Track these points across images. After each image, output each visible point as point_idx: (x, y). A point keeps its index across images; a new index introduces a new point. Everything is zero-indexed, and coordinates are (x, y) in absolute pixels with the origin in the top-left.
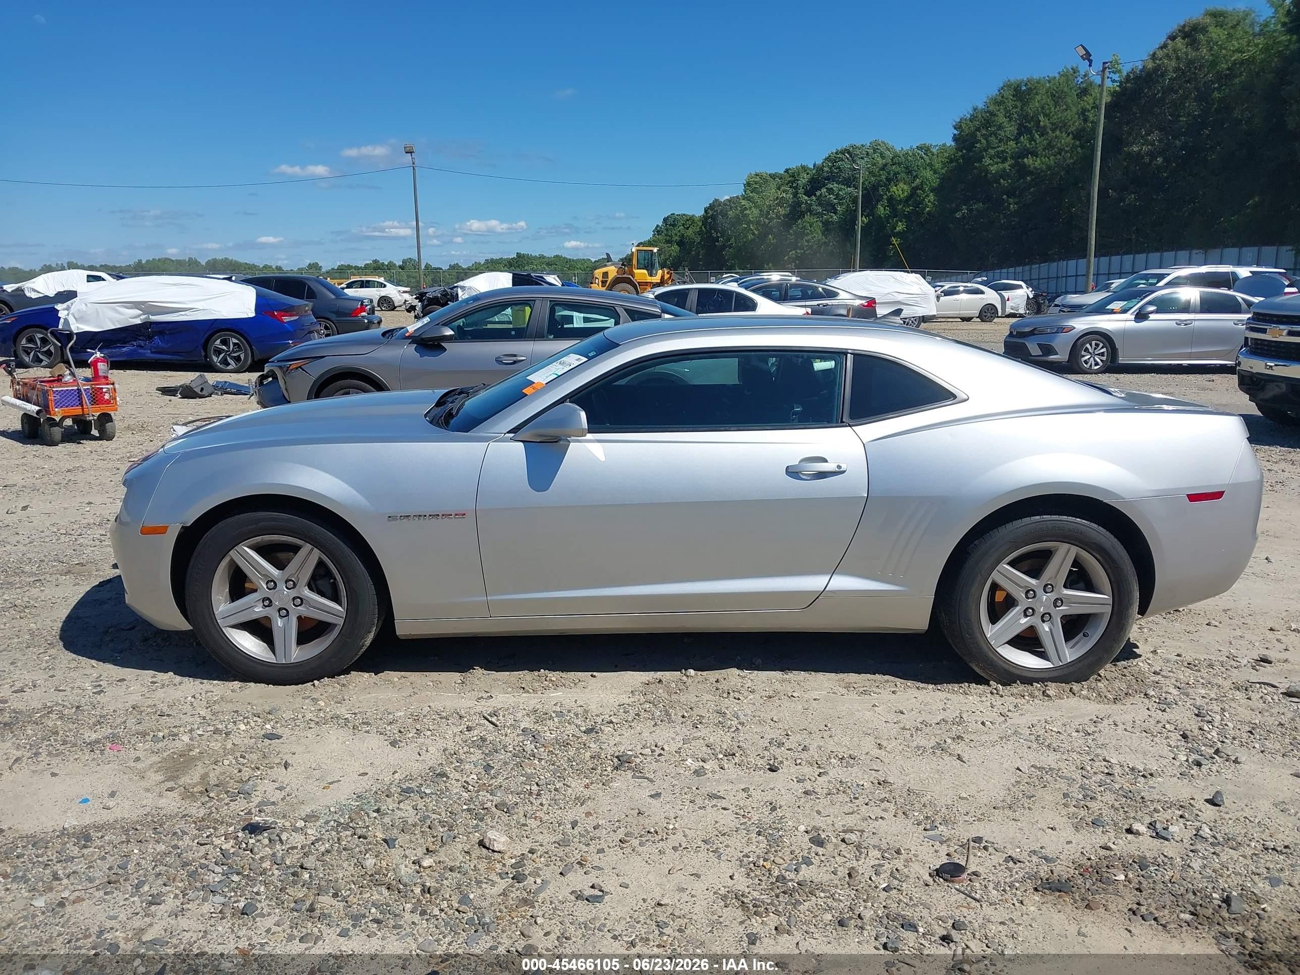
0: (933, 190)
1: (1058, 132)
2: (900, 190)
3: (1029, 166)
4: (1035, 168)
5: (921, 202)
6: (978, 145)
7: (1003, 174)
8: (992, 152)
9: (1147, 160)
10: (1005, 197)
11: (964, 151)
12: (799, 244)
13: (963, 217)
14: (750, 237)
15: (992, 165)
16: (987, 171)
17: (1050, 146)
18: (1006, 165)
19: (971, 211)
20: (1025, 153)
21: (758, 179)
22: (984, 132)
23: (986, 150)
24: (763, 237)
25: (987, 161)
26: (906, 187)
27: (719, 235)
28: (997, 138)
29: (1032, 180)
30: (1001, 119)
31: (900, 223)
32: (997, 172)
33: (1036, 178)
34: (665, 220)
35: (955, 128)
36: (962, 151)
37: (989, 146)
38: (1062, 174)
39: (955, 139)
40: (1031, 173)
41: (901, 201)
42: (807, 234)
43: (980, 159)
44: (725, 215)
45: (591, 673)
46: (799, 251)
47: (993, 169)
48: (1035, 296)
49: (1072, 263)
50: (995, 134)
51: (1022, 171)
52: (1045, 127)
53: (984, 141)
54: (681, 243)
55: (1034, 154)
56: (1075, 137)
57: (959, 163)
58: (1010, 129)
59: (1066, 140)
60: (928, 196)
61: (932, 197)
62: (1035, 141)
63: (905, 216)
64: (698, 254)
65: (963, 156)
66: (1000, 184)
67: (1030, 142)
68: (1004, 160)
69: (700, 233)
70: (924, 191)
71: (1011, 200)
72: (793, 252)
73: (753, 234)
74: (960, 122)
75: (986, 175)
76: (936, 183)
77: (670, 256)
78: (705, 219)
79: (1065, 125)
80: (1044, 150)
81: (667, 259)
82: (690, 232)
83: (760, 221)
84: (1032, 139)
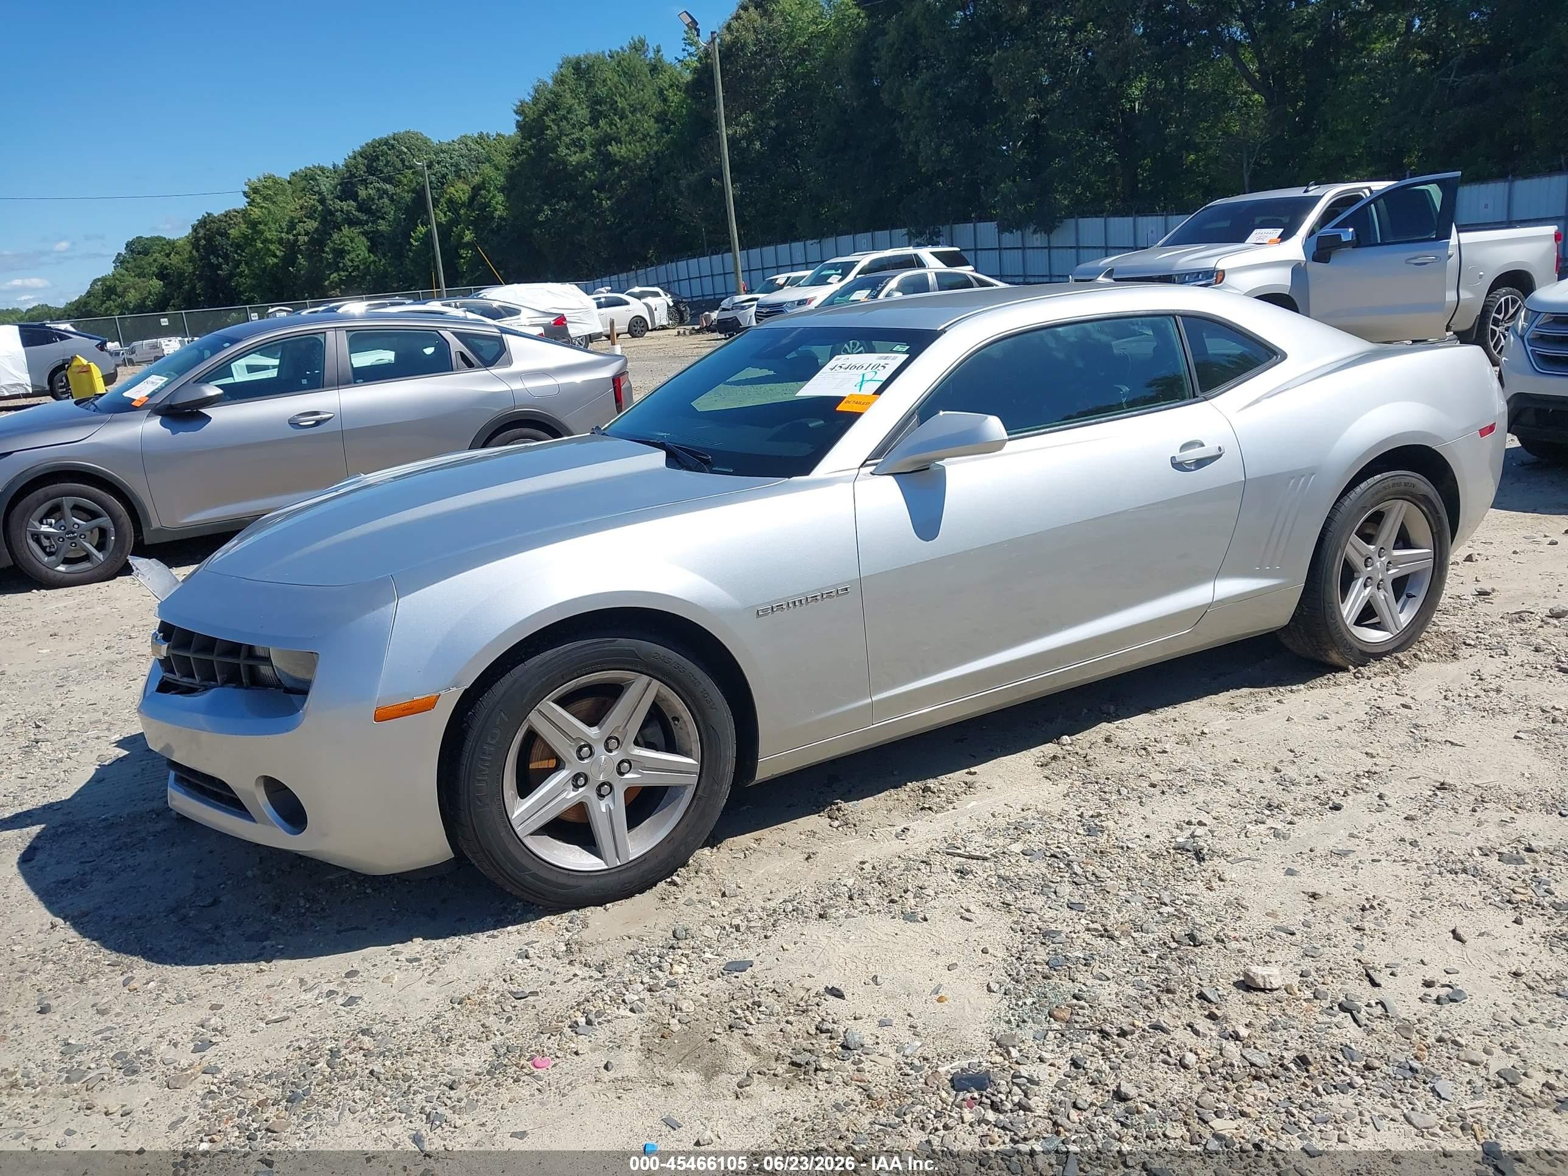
0: (502, 190)
1: (638, 115)
2: (460, 191)
3: (615, 155)
4: (622, 157)
5: (488, 205)
6: (548, 132)
7: (587, 166)
8: (567, 140)
9: (744, 144)
10: (594, 192)
11: (534, 140)
12: (341, 265)
13: (548, 219)
14: (272, 261)
15: (570, 156)
16: (565, 163)
17: (632, 131)
18: (587, 154)
19: (553, 211)
20: (607, 140)
21: (270, 183)
22: (553, 117)
23: (559, 139)
24: (290, 259)
25: (563, 151)
26: (466, 187)
27: (220, 260)
28: (568, 123)
29: (621, 171)
30: (569, 100)
31: (467, 232)
32: (578, 163)
33: (623, 168)
34: (129, 246)
35: (516, 113)
36: (530, 140)
37: (562, 133)
38: (652, 163)
39: (519, 125)
40: (617, 163)
41: (463, 204)
42: (349, 253)
43: (554, 149)
44: (225, 234)
45: (966, 770)
46: (342, 273)
47: (574, 159)
48: (676, 303)
49: (682, 264)
50: (566, 118)
51: (608, 161)
52: (623, 109)
53: (555, 128)
54: (162, 275)
55: (619, 141)
56: (657, 121)
57: (529, 155)
58: (582, 113)
59: (650, 125)
60: (494, 196)
61: (500, 198)
62: (615, 125)
63: (472, 223)
64: (194, 288)
65: (533, 147)
66: (586, 177)
67: (610, 125)
68: (583, 149)
69: (191, 259)
70: (489, 191)
71: (602, 195)
72: (335, 275)
73: (275, 256)
74: (521, 106)
75: (565, 168)
76: (501, 180)
77: (150, 293)
78: (194, 241)
79: (644, 107)
80: (627, 135)
81: (147, 298)
82: (175, 259)
83: (282, 238)
84: (611, 124)
